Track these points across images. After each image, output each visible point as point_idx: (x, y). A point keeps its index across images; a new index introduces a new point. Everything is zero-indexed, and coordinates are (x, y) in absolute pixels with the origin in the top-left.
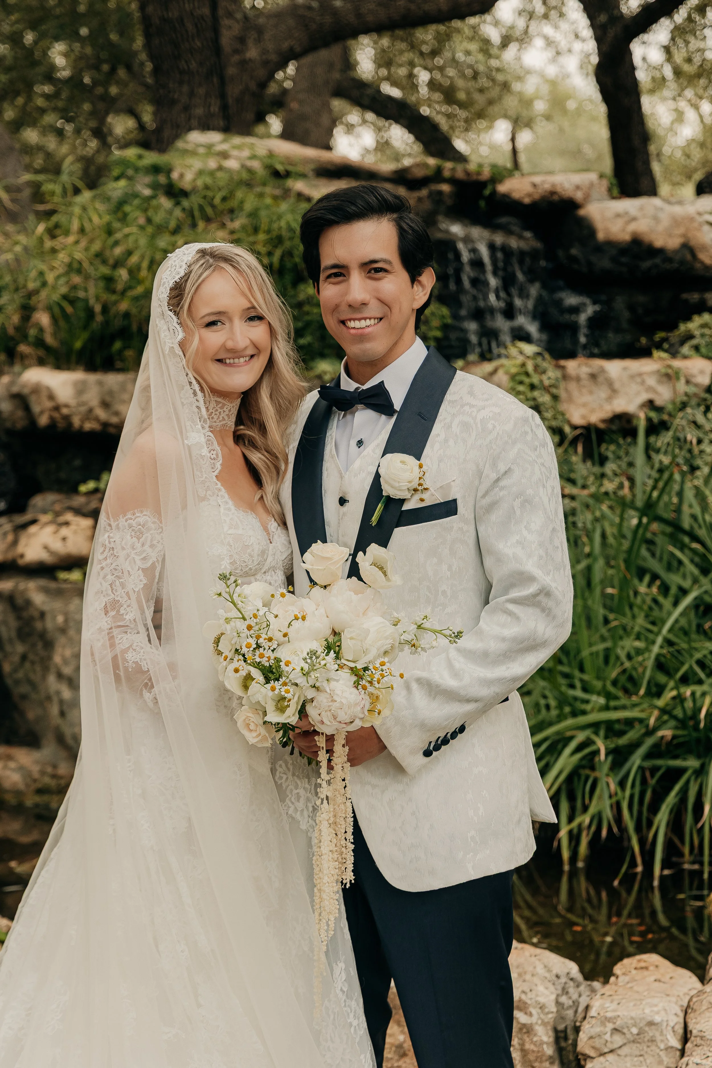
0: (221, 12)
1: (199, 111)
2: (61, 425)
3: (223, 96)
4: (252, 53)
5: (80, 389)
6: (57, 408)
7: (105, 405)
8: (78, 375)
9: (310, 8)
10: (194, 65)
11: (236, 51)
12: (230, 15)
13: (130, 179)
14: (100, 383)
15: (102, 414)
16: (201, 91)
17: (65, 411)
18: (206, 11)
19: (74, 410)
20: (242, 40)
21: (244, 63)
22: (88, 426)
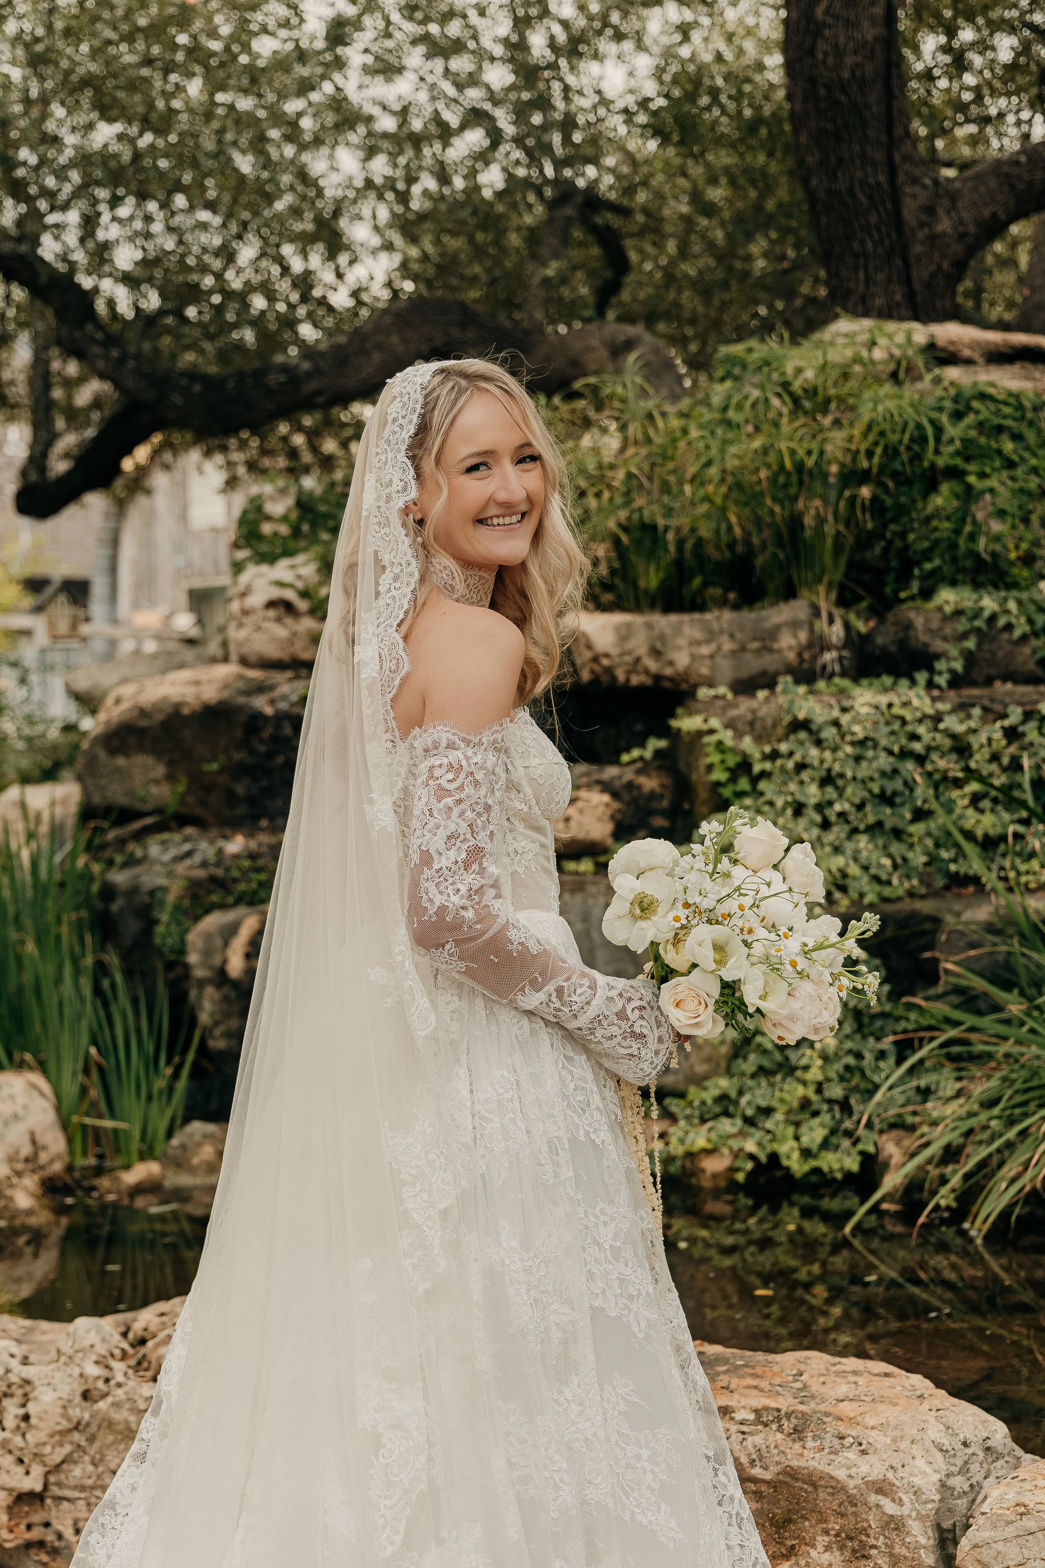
0: (901, 178)
1: (879, 302)
2: (605, 679)
3: (908, 281)
4: (944, 225)
5: (624, 634)
6: (596, 659)
7: (656, 653)
8: (618, 618)
9: (1017, 163)
10: (869, 245)
11: (922, 225)
12: (915, 181)
13: (736, 378)
14: (649, 626)
15: (652, 665)
16: (880, 277)
17: (605, 662)
18: (882, 178)
19: (618, 660)
20: (930, 210)
21: (933, 238)
22: (635, 680)
